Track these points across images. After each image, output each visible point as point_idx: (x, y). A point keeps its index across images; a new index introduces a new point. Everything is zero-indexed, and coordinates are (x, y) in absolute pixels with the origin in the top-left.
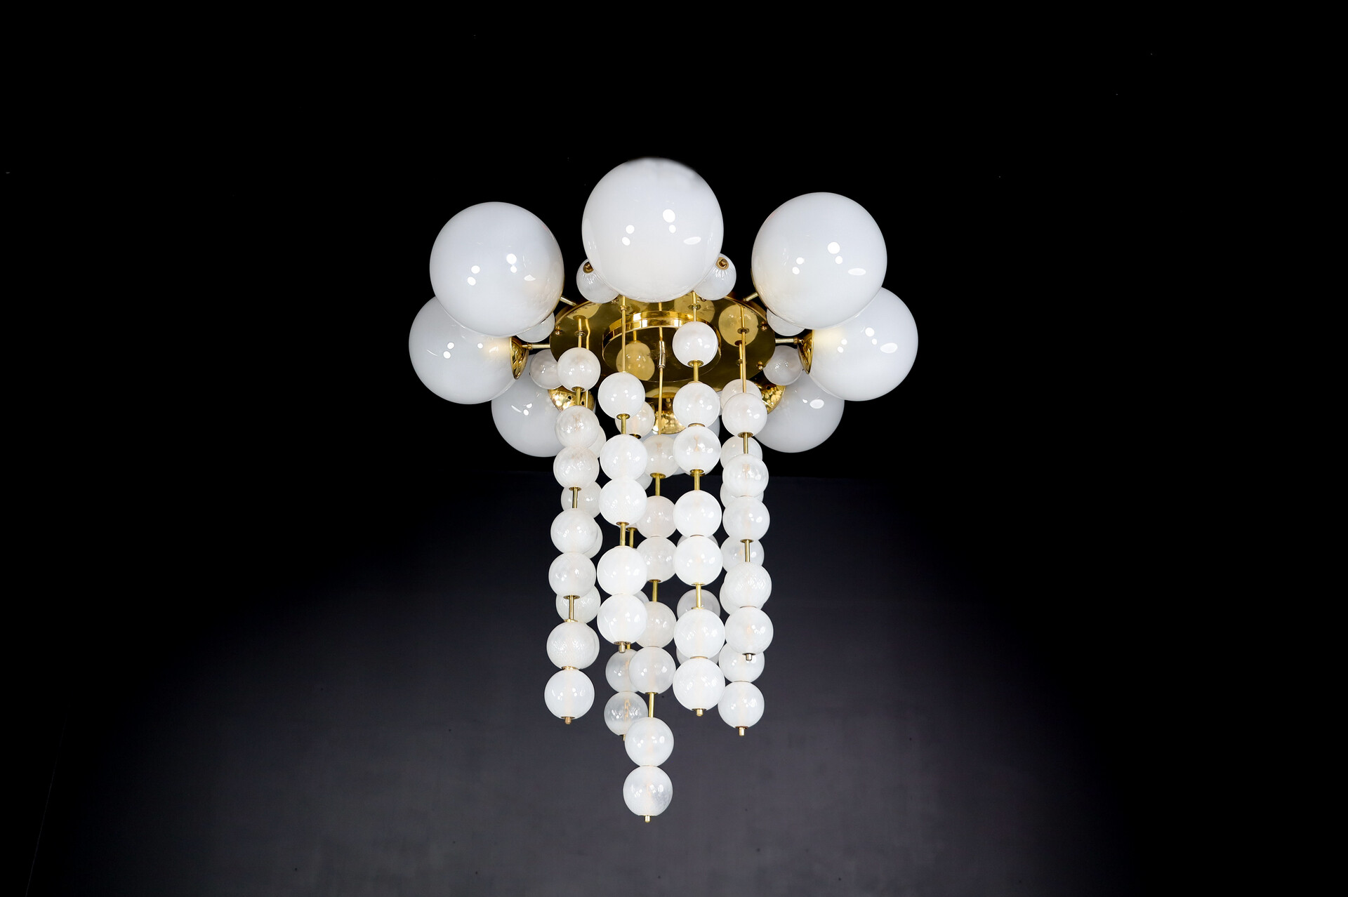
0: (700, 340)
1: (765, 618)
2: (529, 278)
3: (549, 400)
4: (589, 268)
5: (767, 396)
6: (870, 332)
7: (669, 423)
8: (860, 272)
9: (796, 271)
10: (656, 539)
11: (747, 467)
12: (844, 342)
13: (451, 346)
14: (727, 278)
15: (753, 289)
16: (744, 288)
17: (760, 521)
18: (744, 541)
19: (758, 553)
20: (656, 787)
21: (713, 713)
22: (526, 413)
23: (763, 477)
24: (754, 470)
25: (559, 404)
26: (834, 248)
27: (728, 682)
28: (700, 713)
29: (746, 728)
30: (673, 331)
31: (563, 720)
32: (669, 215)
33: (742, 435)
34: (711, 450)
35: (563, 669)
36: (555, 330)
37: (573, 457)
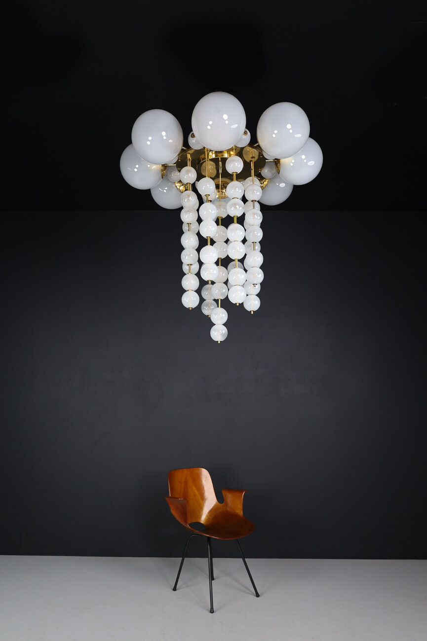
0: (236, 164)
1: (261, 271)
2: (170, 141)
3: (174, 186)
4: (193, 136)
5: (262, 182)
6: (303, 157)
7: (222, 194)
8: (299, 135)
9: (274, 136)
10: (220, 243)
11: (254, 214)
12: (293, 161)
13: (137, 166)
14: (247, 138)
15: (257, 142)
16: (254, 142)
17: (259, 235)
18: (253, 243)
19: (258, 247)
20: (222, 331)
21: (242, 305)
22: (165, 191)
23: (260, 218)
24: (257, 215)
25: (178, 187)
26: (289, 126)
27: (247, 295)
28: (238, 304)
29: (253, 311)
30: (226, 159)
31: (189, 309)
32: (225, 117)
33: (252, 201)
34: (241, 208)
35: (188, 291)
36: (178, 159)
37: (188, 211)
